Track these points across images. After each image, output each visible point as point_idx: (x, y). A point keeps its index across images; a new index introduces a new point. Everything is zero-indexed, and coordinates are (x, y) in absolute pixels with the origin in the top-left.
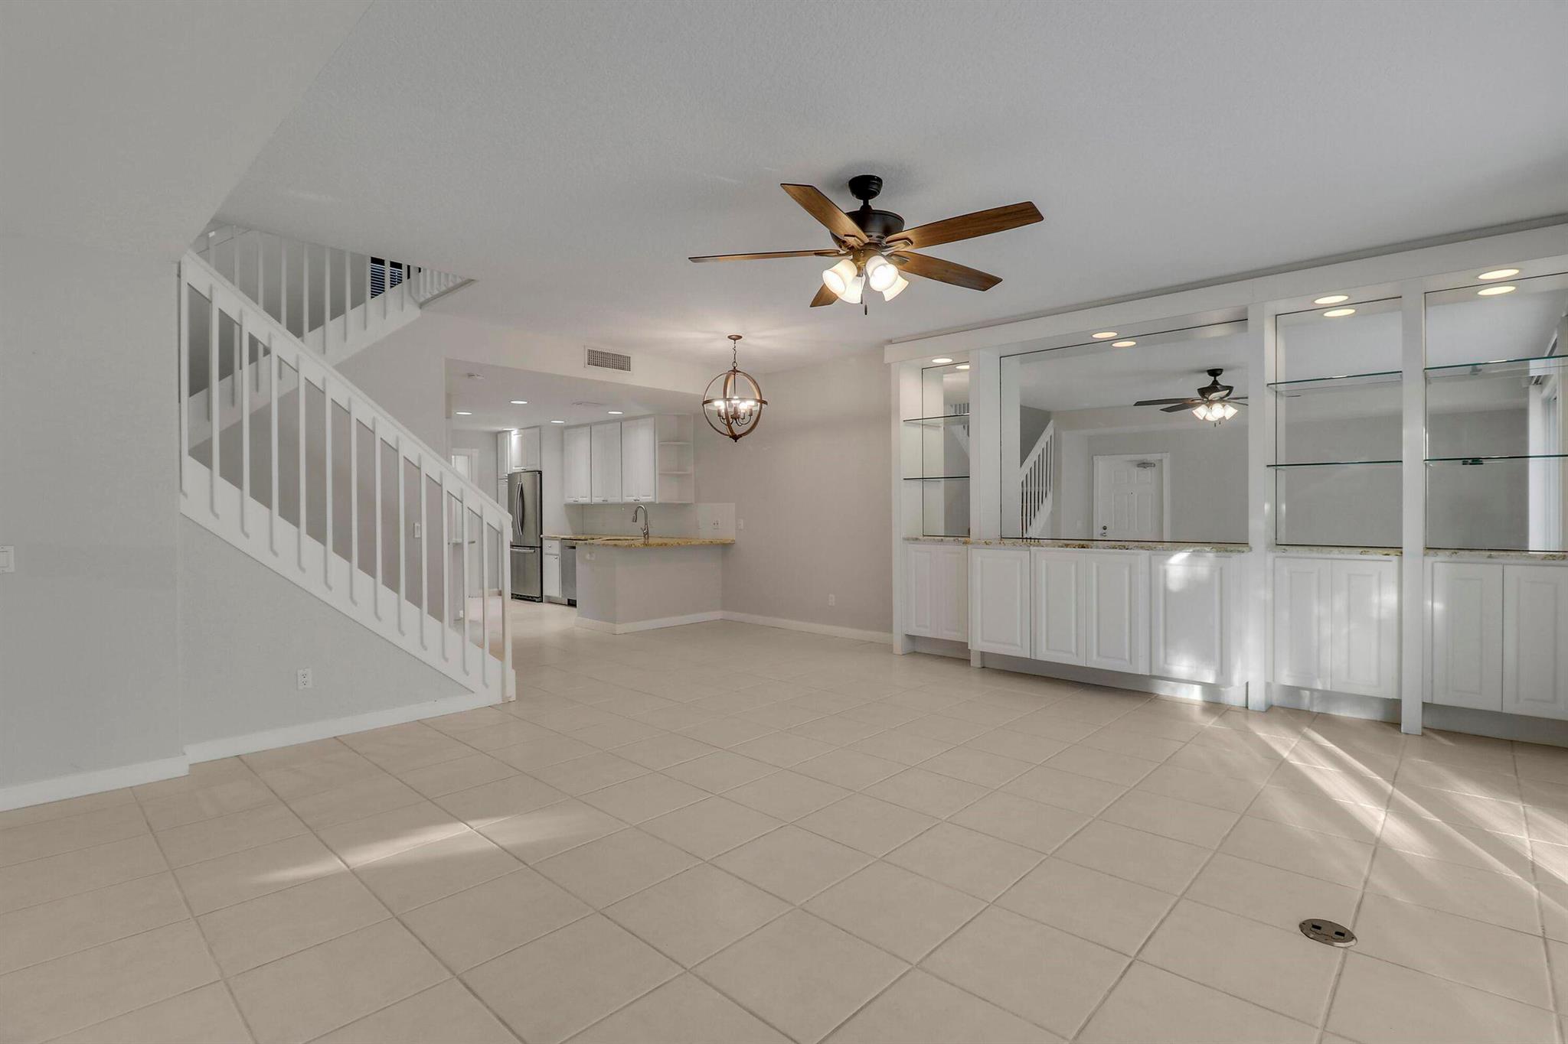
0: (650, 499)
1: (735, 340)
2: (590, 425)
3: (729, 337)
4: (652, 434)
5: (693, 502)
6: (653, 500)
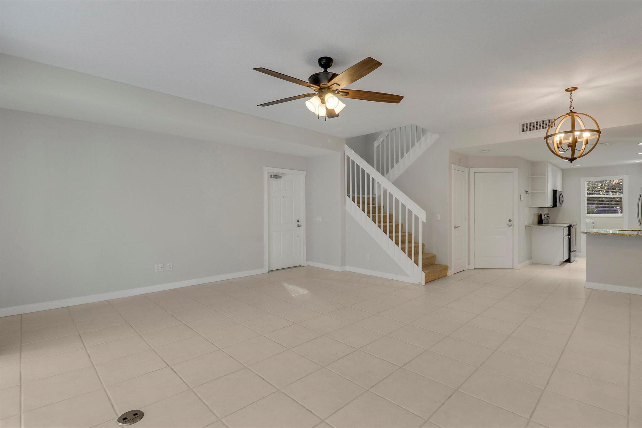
1: (571, 91)
3: (567, 90)
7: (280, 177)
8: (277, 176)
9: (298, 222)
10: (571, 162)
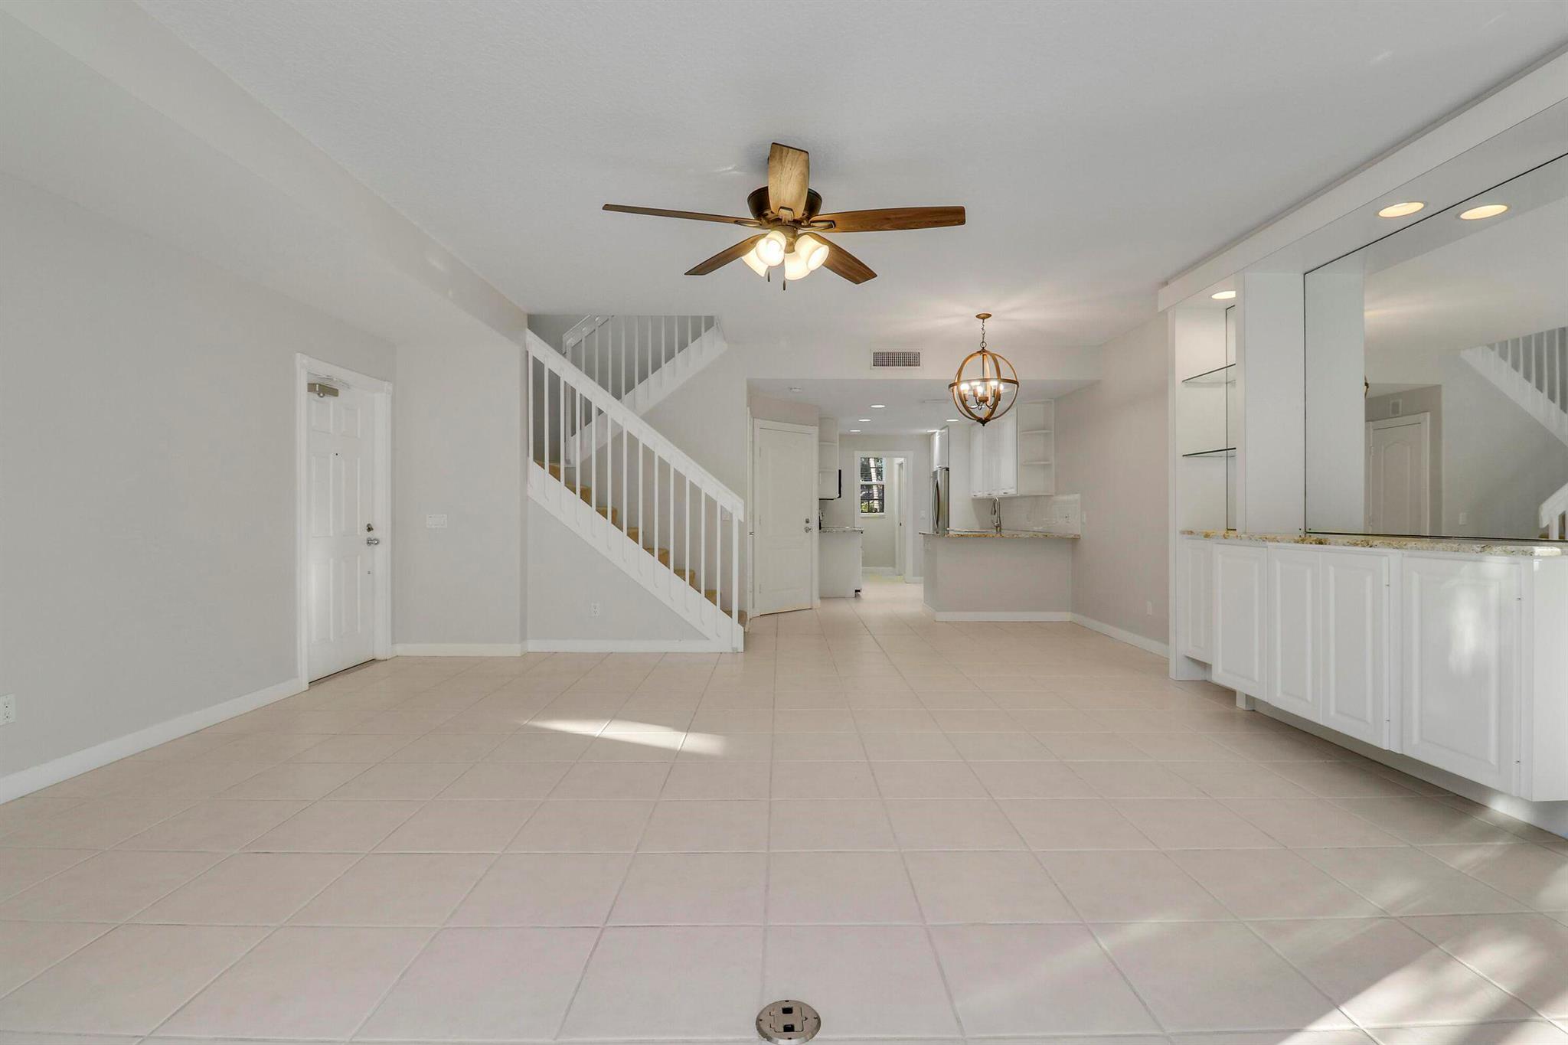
0: (1014, 491)
1: (983, 319)
3: (978, 316)
4: (1015, 423)
5: (1054, 493)
6: (1016, 493)
7: (334, 392)
8: (324, 389)
9: (370, 529)
10: (984, 425)
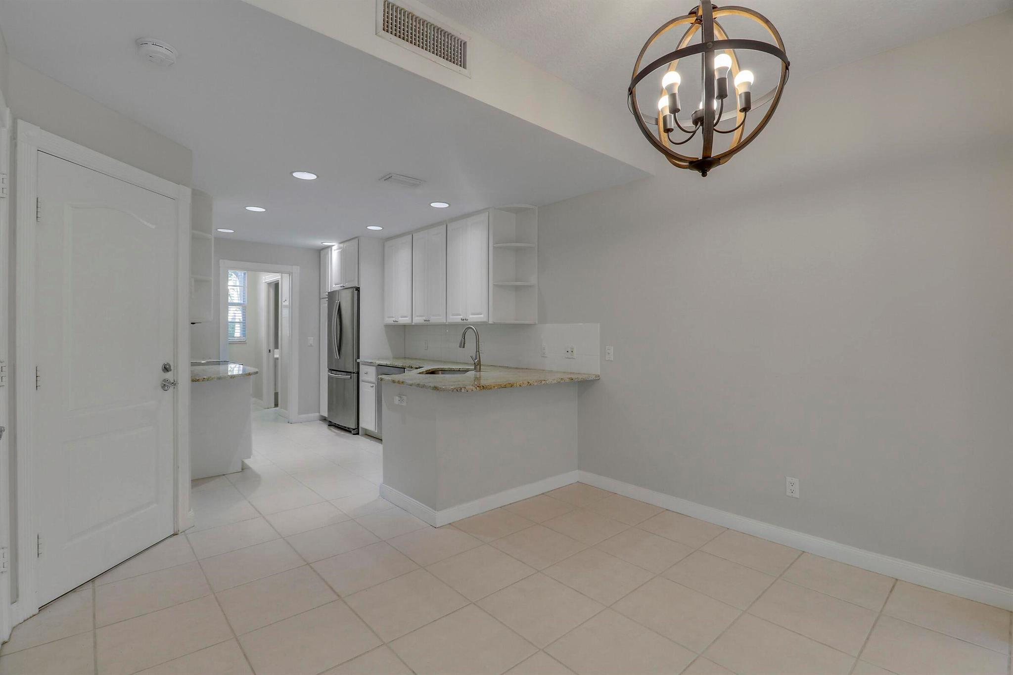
0: (481, 318)
2: (411, 233)
4: (486, 233)
5: (537, 322)
6: (485, 320)
10: (704, 175)
